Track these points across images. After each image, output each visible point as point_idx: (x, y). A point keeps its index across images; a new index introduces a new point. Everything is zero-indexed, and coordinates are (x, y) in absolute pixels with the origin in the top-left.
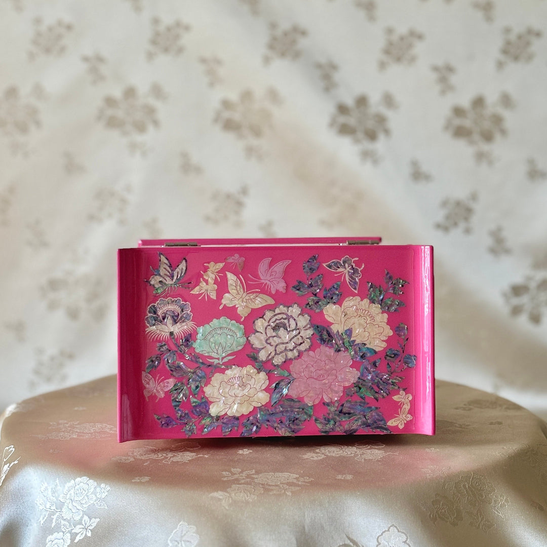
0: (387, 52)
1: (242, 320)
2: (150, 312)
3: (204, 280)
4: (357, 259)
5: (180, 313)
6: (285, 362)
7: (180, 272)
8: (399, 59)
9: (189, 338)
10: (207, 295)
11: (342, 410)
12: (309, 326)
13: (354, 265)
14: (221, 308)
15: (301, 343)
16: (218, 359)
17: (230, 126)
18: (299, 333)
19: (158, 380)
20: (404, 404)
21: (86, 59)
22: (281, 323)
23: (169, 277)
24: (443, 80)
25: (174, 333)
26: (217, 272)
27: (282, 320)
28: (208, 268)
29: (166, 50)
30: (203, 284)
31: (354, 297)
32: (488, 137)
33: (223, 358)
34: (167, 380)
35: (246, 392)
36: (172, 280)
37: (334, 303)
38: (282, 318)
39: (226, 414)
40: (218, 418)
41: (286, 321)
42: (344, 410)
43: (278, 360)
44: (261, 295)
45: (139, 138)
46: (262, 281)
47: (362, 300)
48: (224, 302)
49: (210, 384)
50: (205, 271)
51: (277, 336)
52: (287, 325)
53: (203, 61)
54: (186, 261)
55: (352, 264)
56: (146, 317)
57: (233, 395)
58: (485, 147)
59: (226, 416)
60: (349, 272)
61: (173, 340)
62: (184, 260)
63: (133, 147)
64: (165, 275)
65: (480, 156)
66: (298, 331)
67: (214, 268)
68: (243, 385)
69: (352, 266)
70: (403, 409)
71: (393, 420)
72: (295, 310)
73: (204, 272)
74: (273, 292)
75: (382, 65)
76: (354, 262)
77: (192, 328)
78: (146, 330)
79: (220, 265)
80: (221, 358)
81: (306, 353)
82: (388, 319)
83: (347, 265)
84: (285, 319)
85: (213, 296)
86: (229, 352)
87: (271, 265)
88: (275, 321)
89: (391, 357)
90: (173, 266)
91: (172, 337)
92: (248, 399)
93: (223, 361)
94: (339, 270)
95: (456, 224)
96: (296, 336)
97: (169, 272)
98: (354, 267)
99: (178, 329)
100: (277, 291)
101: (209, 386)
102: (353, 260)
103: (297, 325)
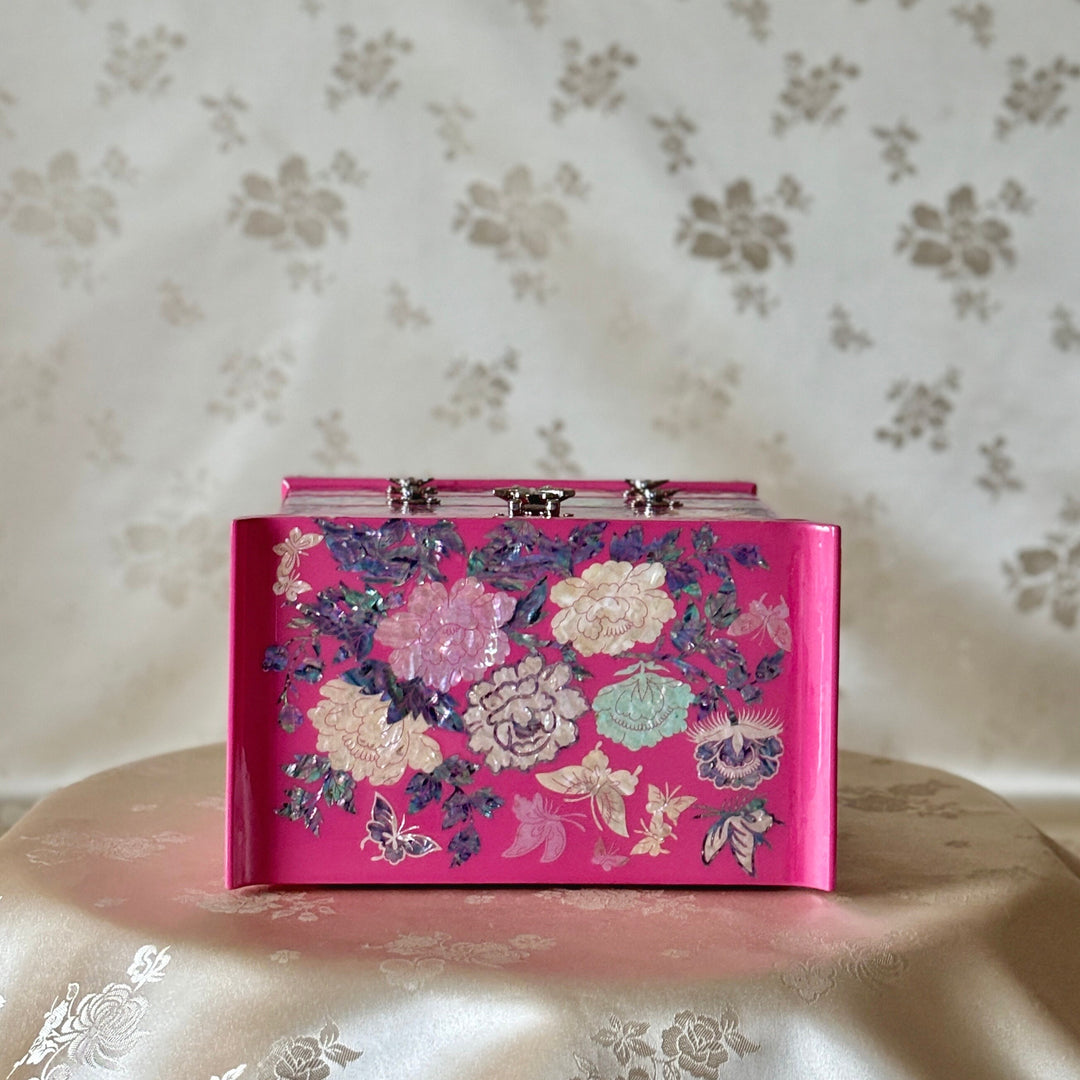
0: (788, 99)
1: (600, 744)
2: (775, 764)
3: (670, 823)
4: (374, 859)
5: (718, 759)
6: (519, 662)
7: (717, 837)
8: (810, 114)
9: (700, 713)
10: (665, 795)
11: (411, 567)
12: (472, 729)
13: (381, 847)
14: (640, 769)
15: (487, 696)
16: (647, 671)
17: (483, 234)
18: (490, 716)
19: (761, 635)
20: (290, 575)
21: (209, 103)
22: (524, 736)
23: (737, 830)
24: (895, 154)
25: (729, 722)
26: (645, 837)
27: (522, 741)
28: (663, 846)
29: (364, 88)
30: (673, 815)
31: (382, 785)
32: (979, 266)
33: (638, 671)
34: (745, 633)
35: (597, 606)
36: (730, 824)
37: (420, 773)
38: (522, 745)
39: (634, 566)
40: (650, 558)
41: (515, 739)
42: (407, 566)
43: (531, 664)
44: (562, 791)
45: (309, 257)
46: (558, 817)
47: (366, 778)
48: (634, 781)
49: (664, 624)
50: (668, 839)
51: (534, 711)
52: (513, 732)
53: (436, 109)
54: (703, 857)
55: (384, 849)
56: (781, 755)
57: (620, 601)
58: (974, 285)
59: (634, 561)
60: (390, 832)
61: (731, 709)
62: (707, 860)
63: (298, 272)
64: (744, 835)
65: (964, 301)
66: (492, 720)
67: (651, 845)
68: (601, 619)
69: (384, 845)
70: (292, 566)
71: (311, 545)
72: (498, 760)
73: (670, 837)
74: (538, 796)
75: (780, 124)
76: (380, 853)
77: (694, 730)
78: (781, 731)
79: (638, 850)
80: (643, 670)
81: (478, 679)
82: (315, 740)
83: (395, 846)
84: (517, 744)
85: (653, 791)
86: (626, 682)
87: (541, 848)
88: (536, 740)
89: (312, 667)
90: (728, 850)
91: (733, 716)
92: (592, 593)
93: (636, 666)
94: (409, 837)
95: (916, 432)
96: (497, 711)
97: (736, 838)
98: (381, 843)
99: (721, 730)
100: (530, 799)
101: (666, 621)
102: (383, 856)
103: (495, 732)
